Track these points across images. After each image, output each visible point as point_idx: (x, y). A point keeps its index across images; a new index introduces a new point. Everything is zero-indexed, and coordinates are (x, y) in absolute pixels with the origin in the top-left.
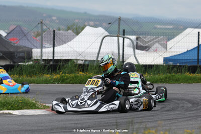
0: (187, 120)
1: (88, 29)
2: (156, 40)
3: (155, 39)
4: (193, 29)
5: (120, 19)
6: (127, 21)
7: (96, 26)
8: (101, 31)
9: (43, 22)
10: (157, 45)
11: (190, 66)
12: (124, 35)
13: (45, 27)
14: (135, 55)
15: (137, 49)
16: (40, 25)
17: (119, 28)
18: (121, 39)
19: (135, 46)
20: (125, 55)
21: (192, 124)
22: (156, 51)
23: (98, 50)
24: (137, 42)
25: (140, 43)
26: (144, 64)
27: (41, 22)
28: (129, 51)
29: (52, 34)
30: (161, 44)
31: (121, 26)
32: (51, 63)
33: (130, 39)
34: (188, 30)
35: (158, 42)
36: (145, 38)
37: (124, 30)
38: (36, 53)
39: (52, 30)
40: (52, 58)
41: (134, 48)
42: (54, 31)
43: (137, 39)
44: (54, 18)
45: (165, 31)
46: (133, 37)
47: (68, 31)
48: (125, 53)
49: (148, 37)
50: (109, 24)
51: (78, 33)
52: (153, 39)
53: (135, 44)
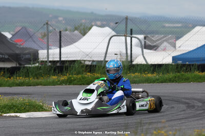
0: (198, 120)
1: (95, 29)
2: (164, 39)
3: (163, 37)
4: (202, 27)
5: (127, 18)
6: (134, 20)
7: (102, 26)
8: (108, 31)
9: (49, 23)
10: (165, 44)
11: (200, 65)
12: (131, 34)
13: (51, 28)
14: (143, 54)
15: (145, 48)
16: (45, 26)
17: (126, 27)
18: (129, 39)
19: (143, 45)
20: (133, 55)
21: (203, 124)
22: (164, 50)
23: (105, 50)
24: (145, 42)
25: (148, 43)
26: (153, 63)
27: (47, 23)
28: (137, 50)
29: (58, 35)
30: (170, 43)
31: (128, 25)
32: (58, 64)
33: (138, 39)
34: (197, 28)
35: (166, 41)
36: (153, 37)
37: (131, 30)
38: (42, 54)
39: (59, 31)
40: (59, 59)
41: (142, 47)
42: (60, 32)
43: (145, 38)
44: (60, 19)
45: (173, 30)
46: (141, 37)
47: (74, 31)
48: (133, 52)
49: (156, 36)
50: (116, 23)
51: (84, 34)
52: (162, 38)
53: (143, 43)
